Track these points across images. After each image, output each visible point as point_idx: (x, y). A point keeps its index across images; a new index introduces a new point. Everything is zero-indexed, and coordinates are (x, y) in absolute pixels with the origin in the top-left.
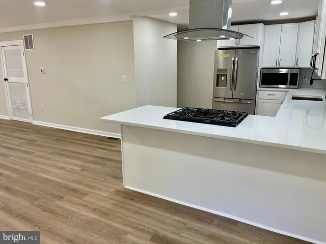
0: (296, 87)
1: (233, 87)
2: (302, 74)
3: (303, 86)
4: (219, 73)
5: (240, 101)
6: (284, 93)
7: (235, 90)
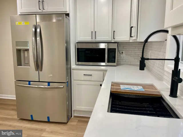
0: (115, 64)
1: (39, 66)
2: (119, 49)
3: (122, 63)
4: (19, 48)
5: (49, 85)
6: (102, 73)
7: (41, 70)
